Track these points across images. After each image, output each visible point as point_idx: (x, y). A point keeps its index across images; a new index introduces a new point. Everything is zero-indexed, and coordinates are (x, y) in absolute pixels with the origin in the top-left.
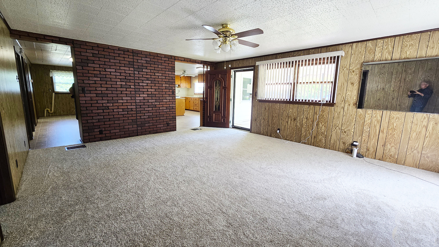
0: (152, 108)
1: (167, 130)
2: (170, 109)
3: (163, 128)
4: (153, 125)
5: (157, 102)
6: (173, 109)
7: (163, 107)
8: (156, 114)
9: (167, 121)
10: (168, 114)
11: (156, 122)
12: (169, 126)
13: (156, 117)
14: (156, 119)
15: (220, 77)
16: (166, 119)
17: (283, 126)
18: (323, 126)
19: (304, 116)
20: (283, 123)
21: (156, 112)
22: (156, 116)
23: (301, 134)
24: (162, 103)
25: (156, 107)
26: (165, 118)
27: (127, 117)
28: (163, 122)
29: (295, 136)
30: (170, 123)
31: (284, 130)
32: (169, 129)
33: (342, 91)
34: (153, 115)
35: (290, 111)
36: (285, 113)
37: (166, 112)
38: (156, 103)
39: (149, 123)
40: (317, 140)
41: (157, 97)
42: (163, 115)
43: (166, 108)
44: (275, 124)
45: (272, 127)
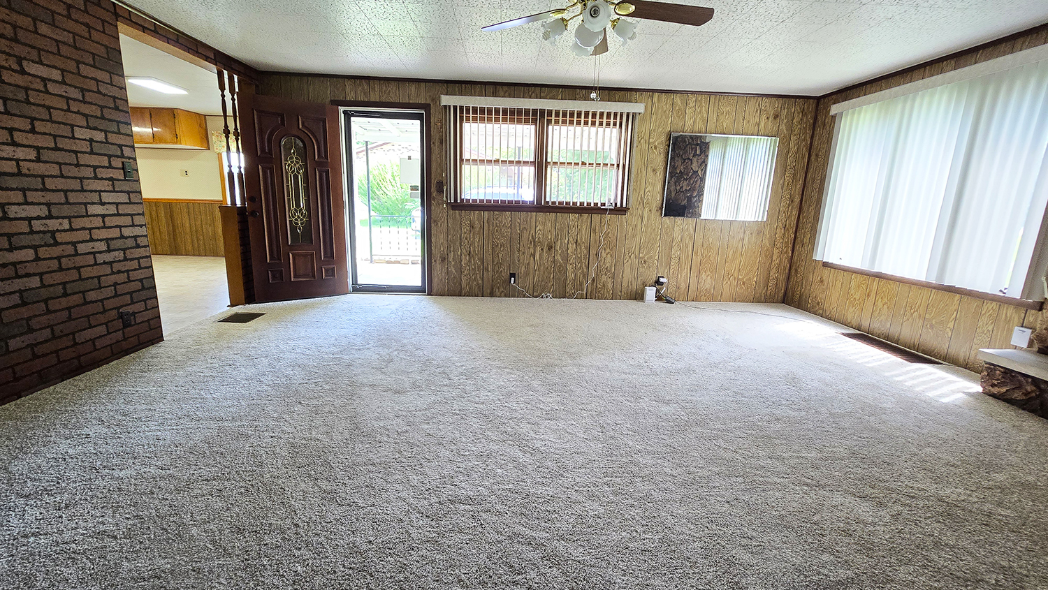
0: (35, 248)
1: (125, 345)
2: (124, 250)
3: (107, 341)
4: (54, 337)
5: (57, 218)
6: (138, 246)
7: (92, 240)
8: (59, 277)
9: (122, 307)
10: (119, 272)
11: (70, 319)
12: (130, 325)
13: (65, 295)
14: (64, 302)
15: (300, 127)
16: (116, 295)
17: (523, 267)
18: (609, 255)
19: (571, 239)
20: (521, 261)
21: (61, 269)
22: (64, 288)
23: (566, 279)
24: (86, 222)
25: (56, 244)
26: (109, 292)
28: (105, 311)
29: (553, 285)
30: (134, 314)
31: (527, 274)
32: (134, 341)
33: (639, 182)
34: (43, 286)
35: (538, 228)
36: (526, 234)
37: (110, 263)
38: (53, 224)
39: (31, 330)
40: (599, 286)
41: (53, 191)
42: (99, 277)
43: (108, 246)
44: (501, 264)
45: (493, 270)
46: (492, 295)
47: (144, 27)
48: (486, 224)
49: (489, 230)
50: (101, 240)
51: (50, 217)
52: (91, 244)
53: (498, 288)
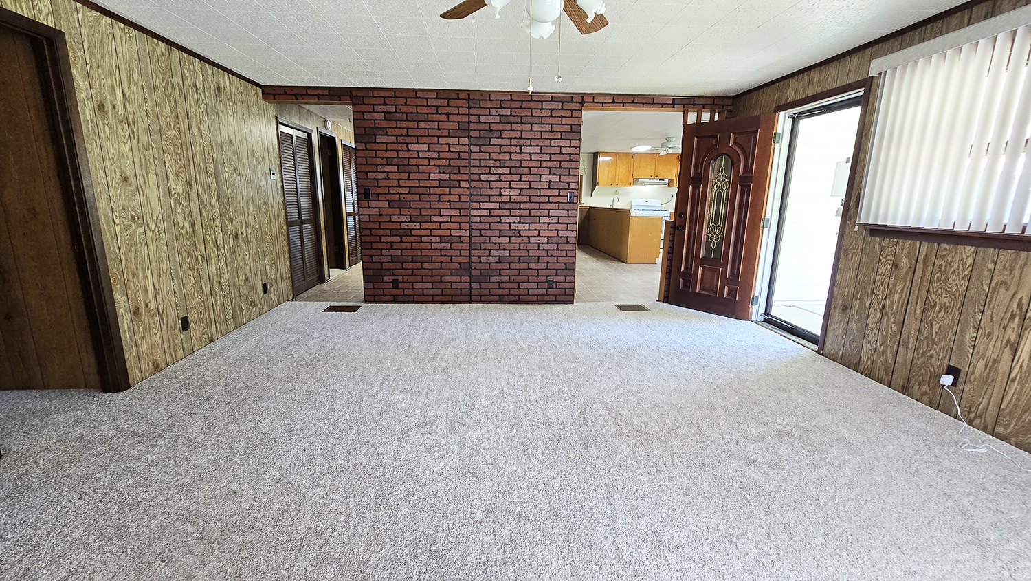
0: (510, 237)
1: (546, 298)
2: (558, 244)
3: (536, 292)
4: (509, 282)
5: (523, 223)
6: (568, 243)
7: (539, 236)
8: (518, 253)
9: (549, 276)
10: (552, 256)
11: (519, 275)
12: (552, 288)
13: (519, 262)
14: (518, 266)
15: (731, 143)
16: (547, 269)
17: (983, 362)
20: (981, 347)
21: (519, 249)
22: (519, 259)
24: (538, 226)
25: (520, 236)
26: (544, 266)
27: (448, 256)
28: (538, 276)
30: (556, 282)
31: (987, 380)
34: (510, 256)
37: (547, 250)
38: (520, 226)
39: (500, 275)
41: (524, 210)
42: (539, 257)
43: (548, 241)
44: (934, 342)
45: (916, 349)
46: (905, 390)
47: (603, 103)
48: (920, 265)
49: (923, 275)
50: (544, 237)
51: (520, 223)
52: (538, 238)
53: (919, 384)
